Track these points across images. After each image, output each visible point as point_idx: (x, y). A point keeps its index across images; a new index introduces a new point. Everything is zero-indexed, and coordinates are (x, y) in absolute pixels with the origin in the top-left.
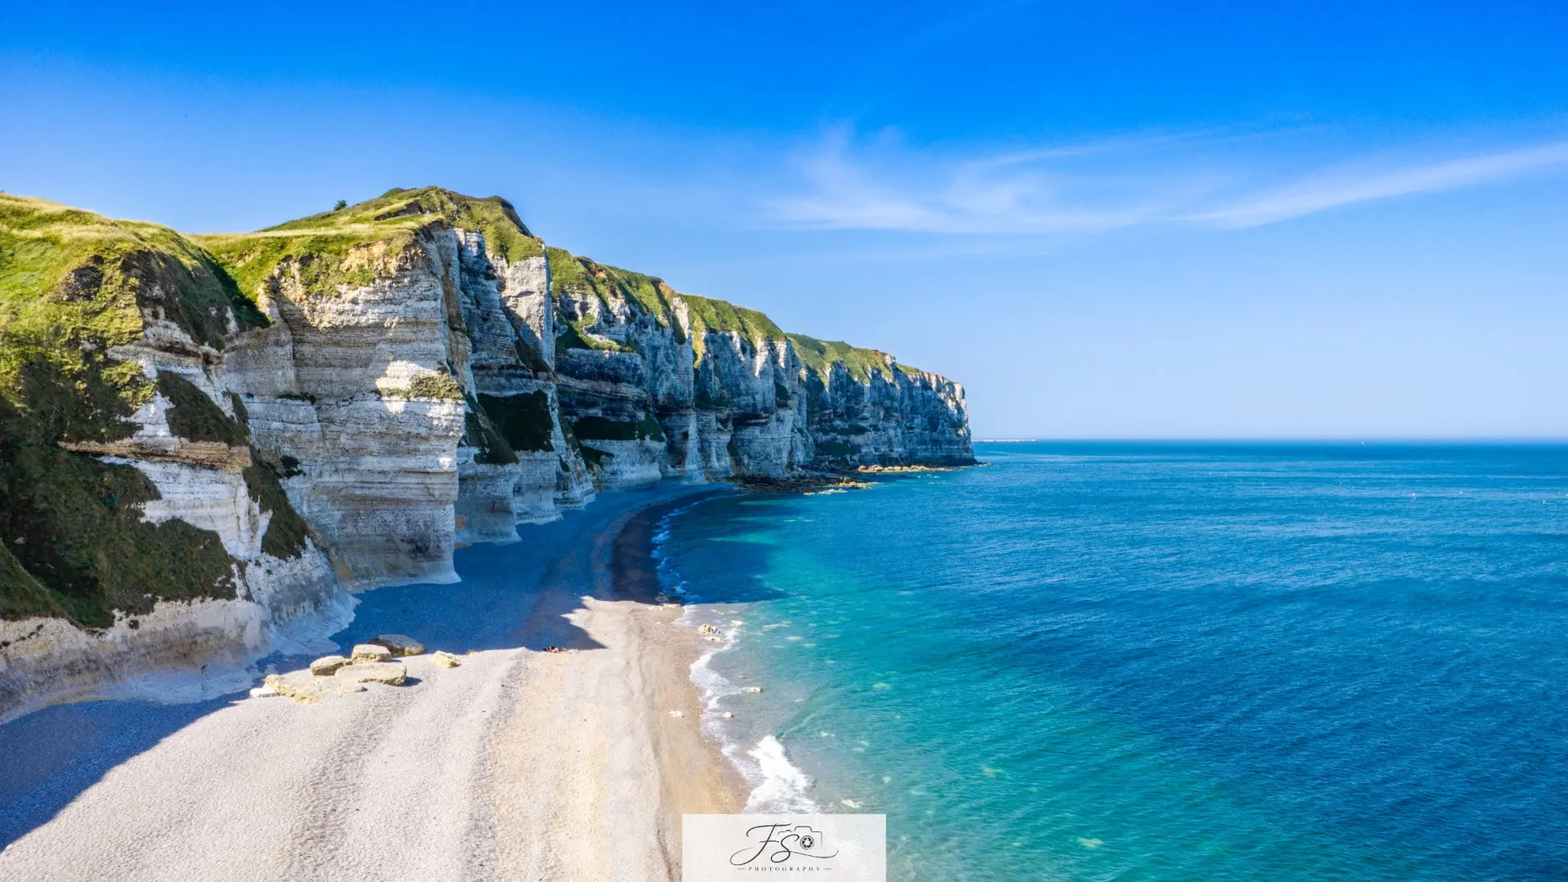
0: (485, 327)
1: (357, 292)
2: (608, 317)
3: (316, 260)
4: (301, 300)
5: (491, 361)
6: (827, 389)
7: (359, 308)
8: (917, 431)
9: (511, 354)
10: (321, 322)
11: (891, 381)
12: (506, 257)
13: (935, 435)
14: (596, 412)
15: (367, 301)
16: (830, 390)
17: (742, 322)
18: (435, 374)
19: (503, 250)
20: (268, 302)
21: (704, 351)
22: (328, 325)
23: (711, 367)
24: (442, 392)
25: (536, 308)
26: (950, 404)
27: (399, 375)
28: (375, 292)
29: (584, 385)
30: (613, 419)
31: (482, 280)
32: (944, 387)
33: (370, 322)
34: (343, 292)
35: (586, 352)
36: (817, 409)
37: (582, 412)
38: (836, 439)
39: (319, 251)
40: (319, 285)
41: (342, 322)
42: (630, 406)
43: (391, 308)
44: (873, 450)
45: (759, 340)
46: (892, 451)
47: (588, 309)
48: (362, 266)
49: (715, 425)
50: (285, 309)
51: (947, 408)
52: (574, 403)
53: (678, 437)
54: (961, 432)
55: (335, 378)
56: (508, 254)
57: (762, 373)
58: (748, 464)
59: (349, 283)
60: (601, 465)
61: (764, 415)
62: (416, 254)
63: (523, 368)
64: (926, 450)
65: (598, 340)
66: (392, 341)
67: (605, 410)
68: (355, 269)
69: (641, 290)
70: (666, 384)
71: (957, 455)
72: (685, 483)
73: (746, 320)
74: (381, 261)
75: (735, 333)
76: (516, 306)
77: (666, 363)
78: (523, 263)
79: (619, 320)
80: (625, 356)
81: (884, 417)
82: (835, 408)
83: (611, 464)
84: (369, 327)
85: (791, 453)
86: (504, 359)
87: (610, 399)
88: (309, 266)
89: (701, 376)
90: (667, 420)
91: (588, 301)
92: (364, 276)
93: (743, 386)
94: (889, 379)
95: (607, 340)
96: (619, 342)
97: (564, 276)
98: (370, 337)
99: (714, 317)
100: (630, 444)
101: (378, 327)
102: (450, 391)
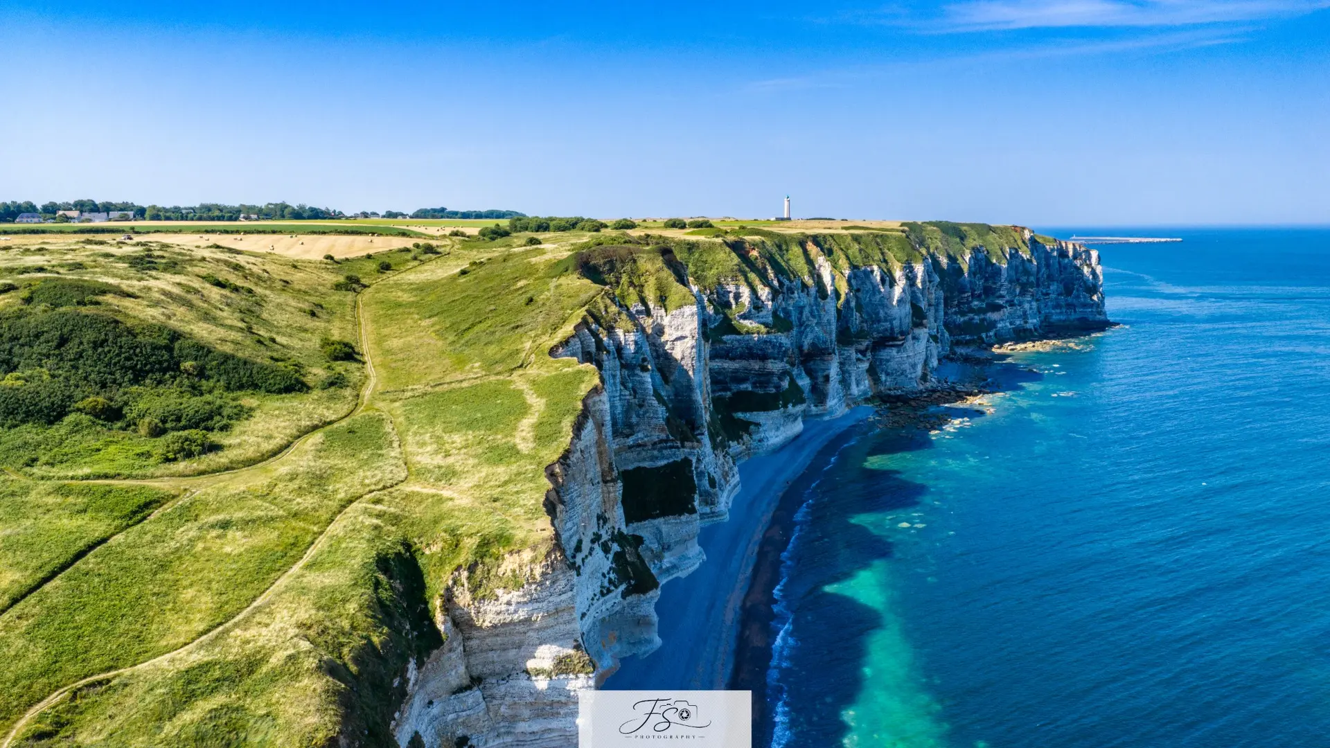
0: (641, 412)
1: (510, 595)
2: (757, 304)
3: (481, 566)
4: (469, 605)
5: (646, 439)
6: (966, 275)
7: (512, 608)
8: (1053, 296)
9: (663, 430)
10: (484, 621)
11: (1028, 257)
12: (665, 306)
13: (1070, 299)
14: (747, 386)
15: (518, 603)
16: (969, 274)
17: (883, 254)
18: (571, 652)
19: (662, 300)
20: (443, 620)
21: (847, 291)
22: (490, 625)
23: (853, 304)
24: (577, 668)
25: (689, 351)
26: (1086, 270)
27: (544, 657)
28: (524, 596)
29: (735, 365)
30: (761, 392)
31: (638, 372)
32: (1081, 254)
33: (522, 618)
34: (500, 595)
35: (738, 337)
36: (956, 294)
37: (734, 387)
38: (973, 319)
39: (482, 558)
40: (482, 589)
41: (500, 621)
42: (775, 379)
43: (536, 605)
44: (1008, 324)
45: (898, 270)
46: (1026, 322)
47: (740, 297)
48: (514, 571)
49: (854, 356)
50: (457, 613)
51: (1083, 274)
52: (728, 380)
53: (821, 380)
54: (1095, 298)
55: (496, 659)
56: (667, 303)
57: (899, 301)
58: (886, 381)
59: (505, 588)
60: (750, 435)
61: (900, 338)
62: (556, 558)
63: (672, 441)
64: (1061, 313)
65: (749, 325)
66: (538, 630)
67: (754, 384)
68: (509, 573)
69: (790, 252)
70: (810, 336)
71: (1091, 318)
72: (827, 418)
73: (886, 251)
74: (528, 568)
75: (875, 268)
76: (673, 349)
77: (811, 318)
78: (678, 312)
79: (767, 305)
80: (772, 336)
81: (1020, 293)
82: (973, 291)
83: (758, 432)
84: (520, 621)
85: (926, 363)
86: (656, 436)
87: (759, 374)
88: (475, 572)
89: (842, 315)
90: (812, 363)
91: (741, 291)
92: (515, 582)
93: (882, 314)
94: (1025, 254)
95: (756, 325)
96: (766, 325)
97: (720, 269)
98: (521, 628)
99: (857, 254)
100: (775, 413)
101: (527, 621)
102: (583, 666)
